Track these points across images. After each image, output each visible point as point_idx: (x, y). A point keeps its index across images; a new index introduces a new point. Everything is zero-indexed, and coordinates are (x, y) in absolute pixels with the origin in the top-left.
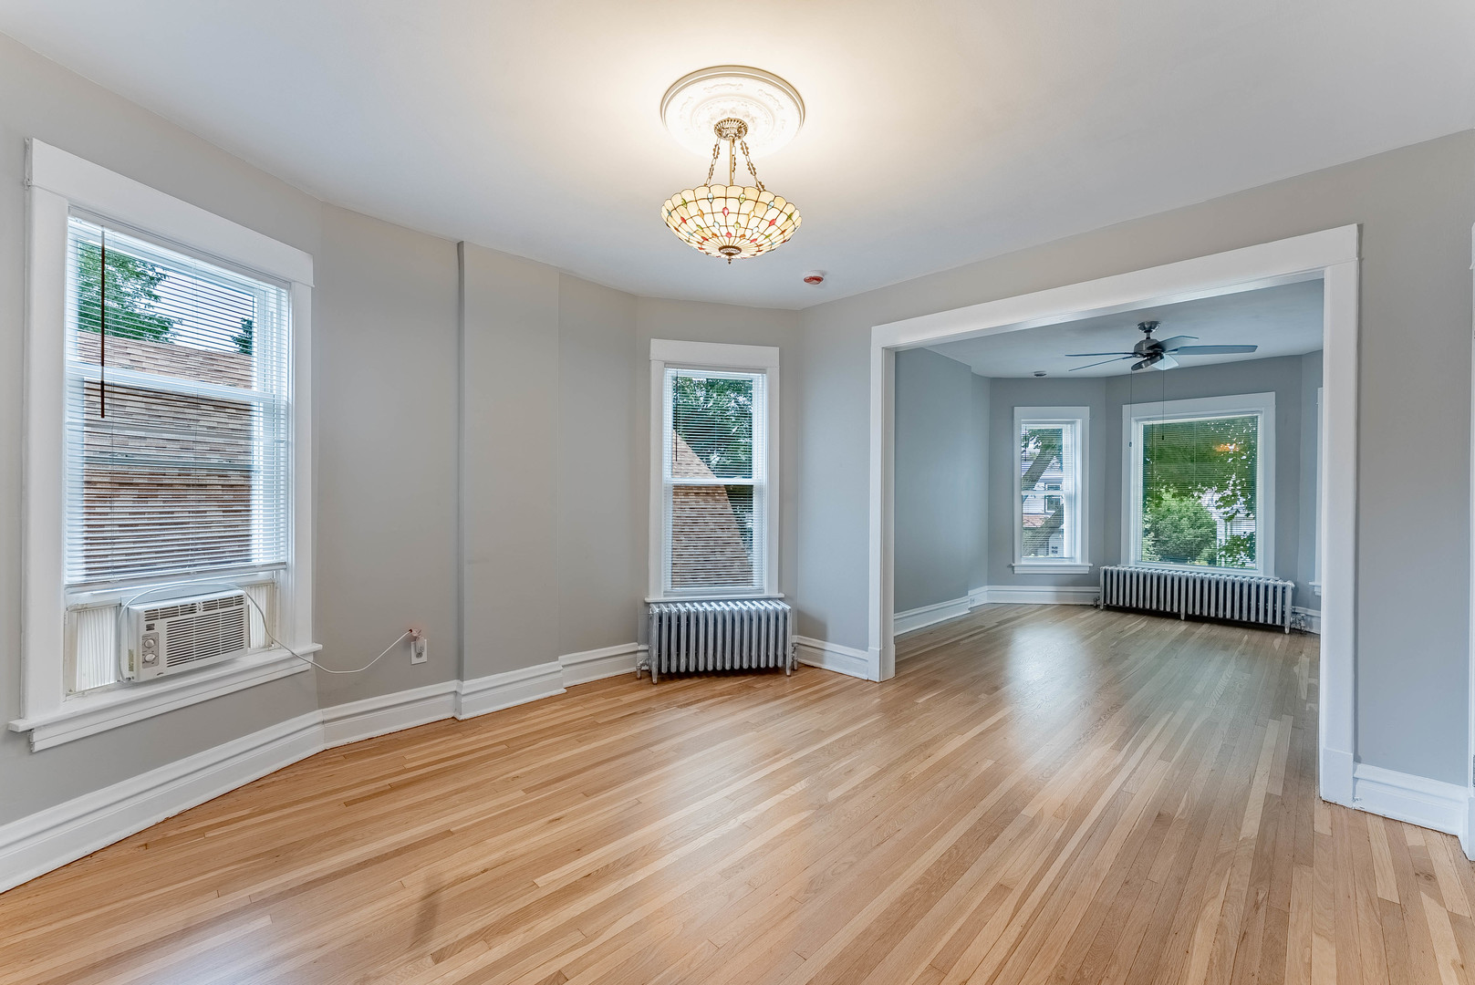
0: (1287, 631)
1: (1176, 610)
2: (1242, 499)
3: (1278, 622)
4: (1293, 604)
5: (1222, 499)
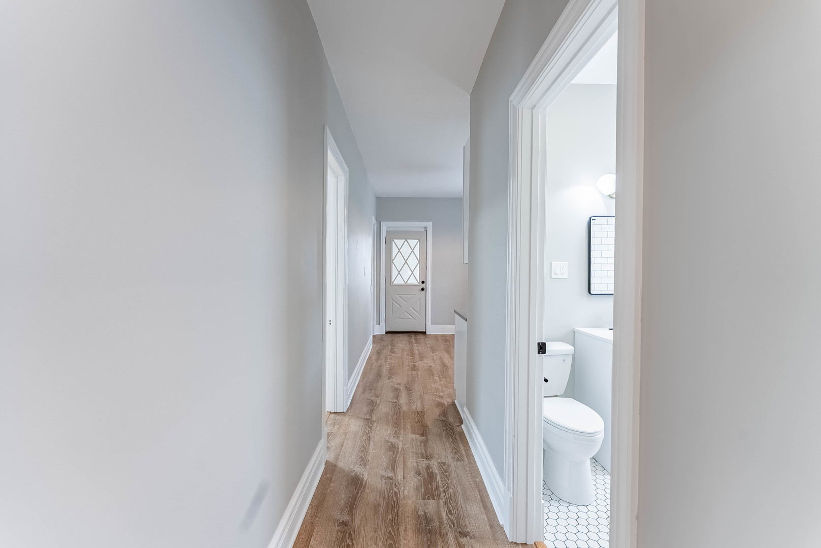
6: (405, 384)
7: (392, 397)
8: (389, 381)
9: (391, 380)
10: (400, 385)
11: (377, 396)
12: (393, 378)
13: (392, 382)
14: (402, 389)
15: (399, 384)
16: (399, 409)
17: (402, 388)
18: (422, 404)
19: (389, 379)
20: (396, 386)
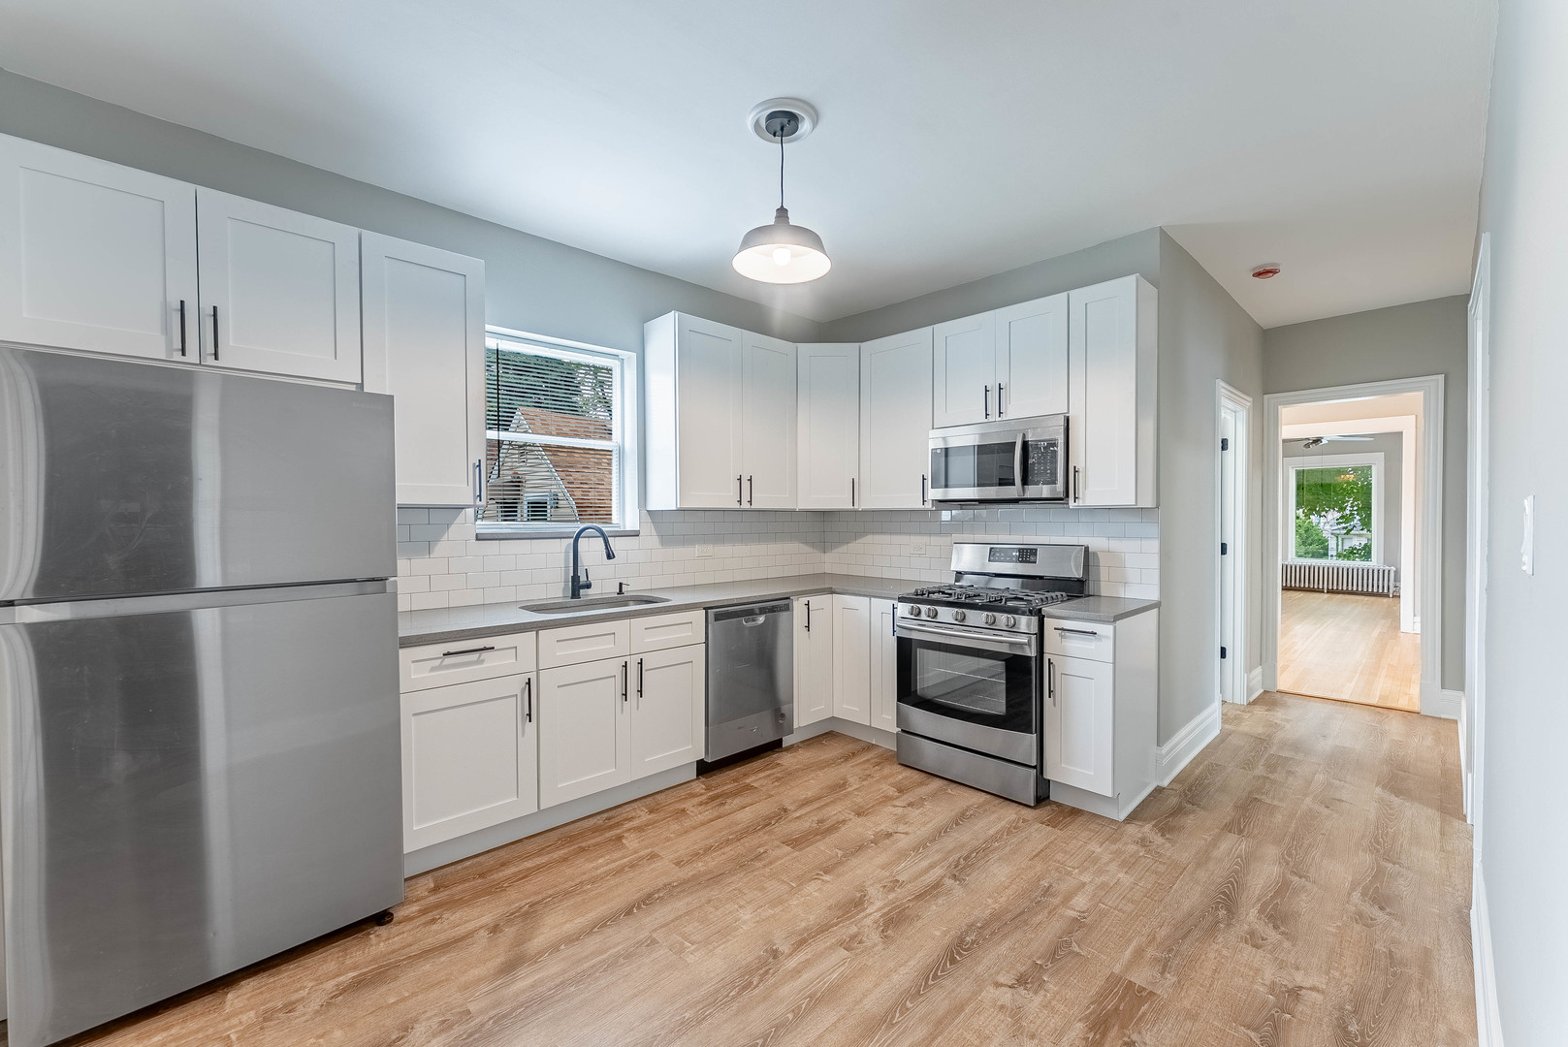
0: (1391, 596)
1: (1321, 587)
2: (1358, 517)
3: (1386, 591)
4: (1395, 581)
5: (1342, 517)
6: (1228, 925)
7: (1303, 896)
8: (1300, 978)
9: (1285, 980)
10: (1252, 934)
11: (1360, 917)
12: (1272, 988)
13: (1282, 965)
14: (1253, 912)
15: (1254, 940)
16: (1290, 855)
17: (1250, 916)
18: (1214, 843)
19: (1295, 993)
20: (1273, 936)
